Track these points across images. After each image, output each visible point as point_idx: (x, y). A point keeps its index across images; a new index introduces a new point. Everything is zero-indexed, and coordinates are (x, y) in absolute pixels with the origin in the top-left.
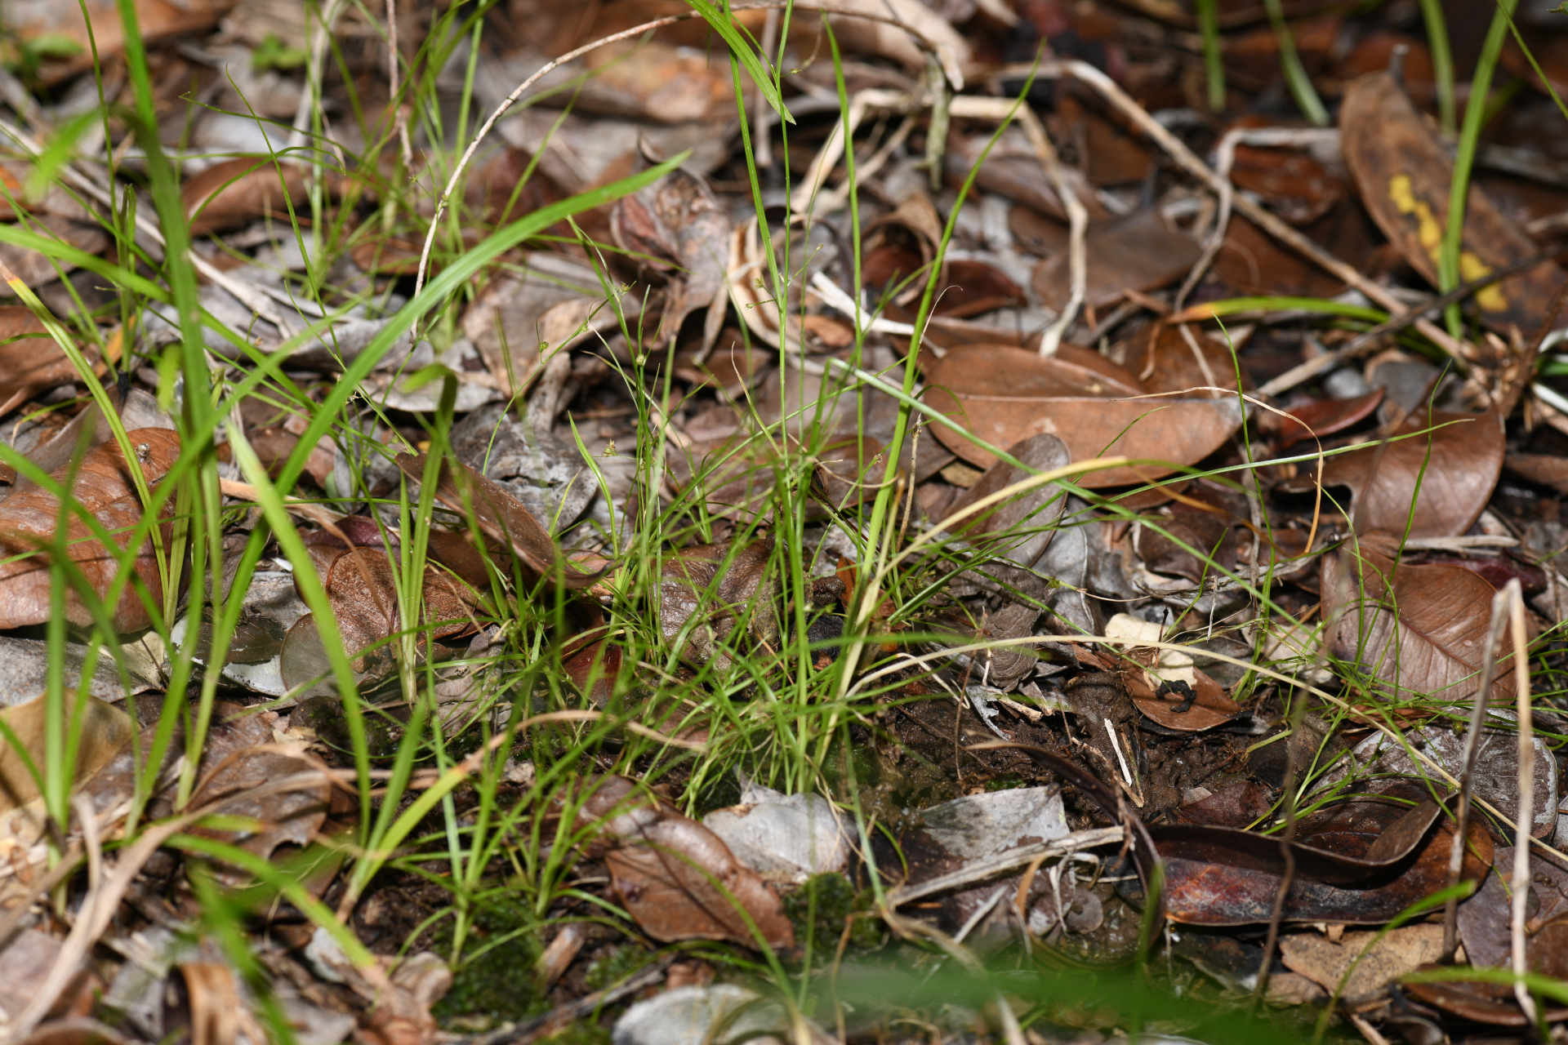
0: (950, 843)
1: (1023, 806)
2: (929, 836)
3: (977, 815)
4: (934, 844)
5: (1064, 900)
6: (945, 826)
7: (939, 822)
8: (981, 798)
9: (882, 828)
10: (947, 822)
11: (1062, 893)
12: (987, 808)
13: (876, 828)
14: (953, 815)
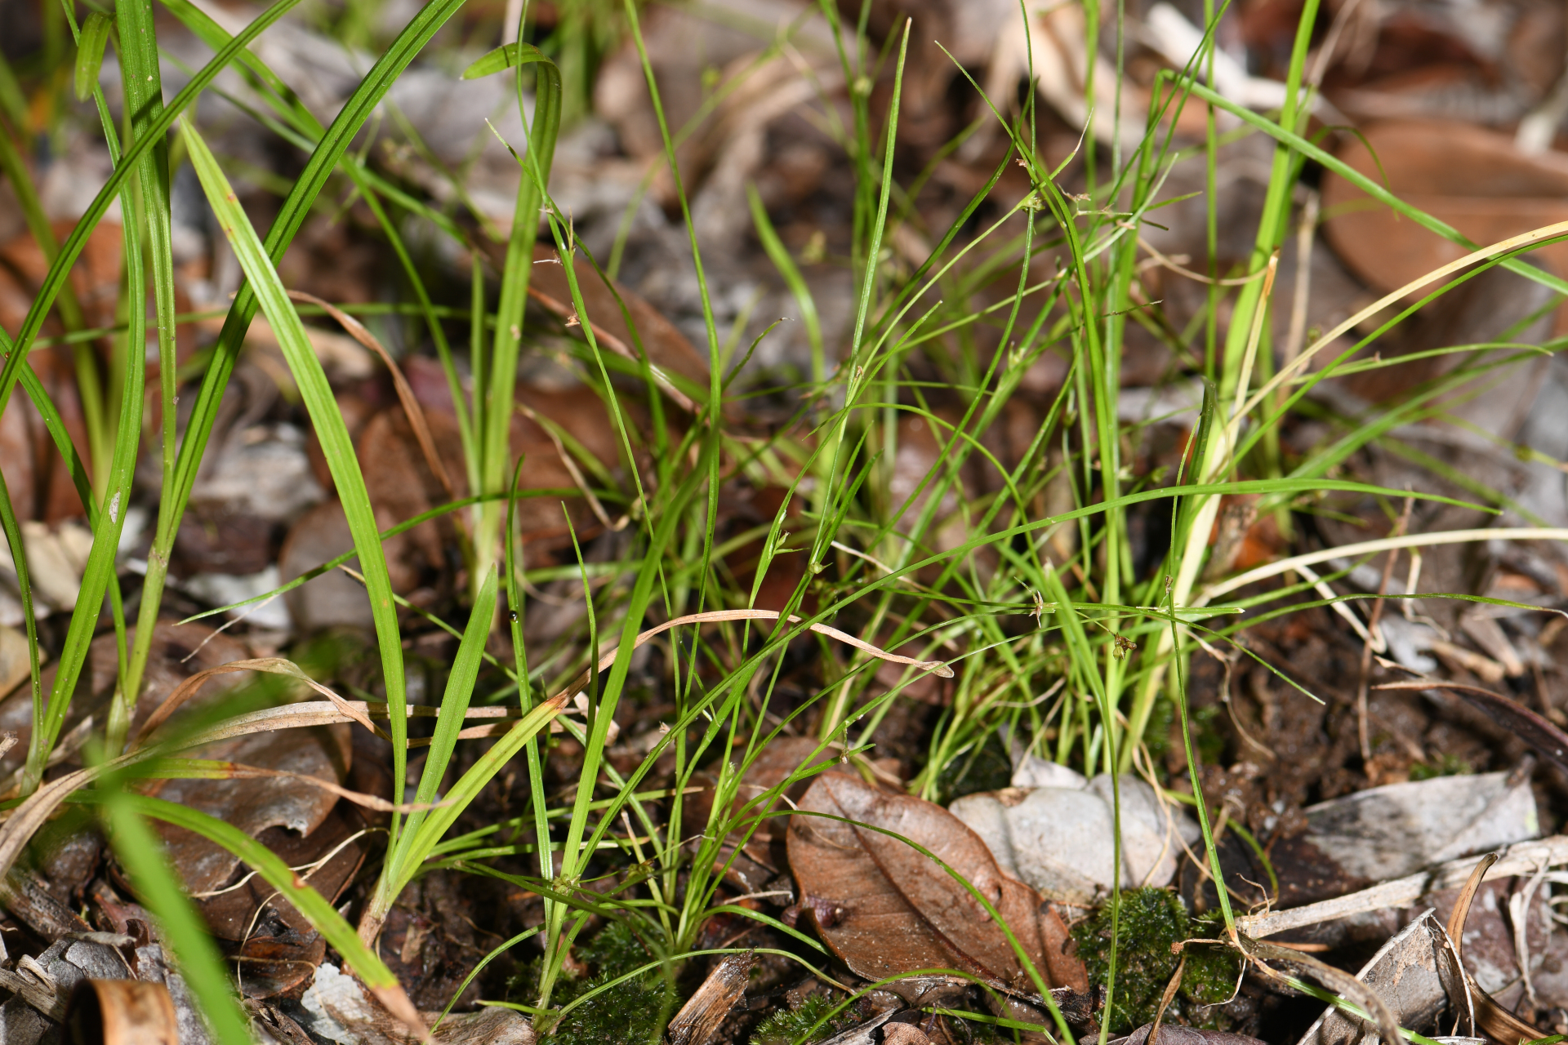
0: (1348, 858)
1: (1469, 803)
2: (1315, 848)
3: (1394, 816)
4: (1324, 859)
5: (1533, 951)
6: (1341, 833)
7: (1331, 826)
8: (1400, 790)
9: (1239, 829)
10: (1346, 826)
11: (1530, 939)
12: (1410, 806)
13: (1229, 829)
14: (1354, 816)
